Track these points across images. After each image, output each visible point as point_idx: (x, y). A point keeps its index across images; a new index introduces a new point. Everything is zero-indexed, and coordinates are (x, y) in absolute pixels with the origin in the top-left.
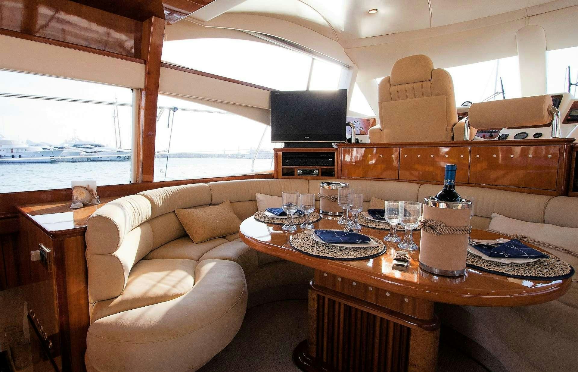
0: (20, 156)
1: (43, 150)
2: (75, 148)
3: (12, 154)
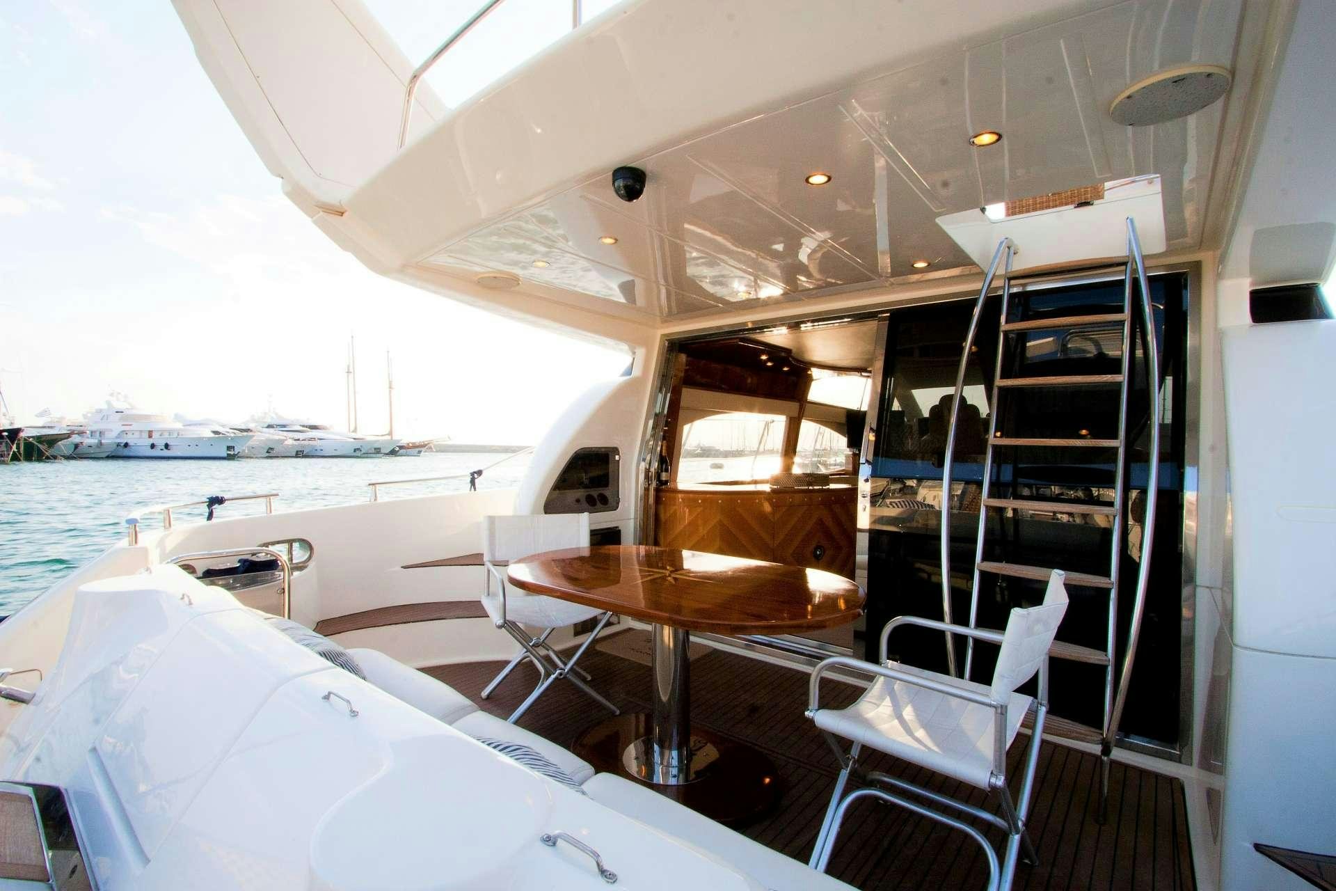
0: (167, 446)
1: (212, 435)
2: (271, 430)
3: (151, 441)
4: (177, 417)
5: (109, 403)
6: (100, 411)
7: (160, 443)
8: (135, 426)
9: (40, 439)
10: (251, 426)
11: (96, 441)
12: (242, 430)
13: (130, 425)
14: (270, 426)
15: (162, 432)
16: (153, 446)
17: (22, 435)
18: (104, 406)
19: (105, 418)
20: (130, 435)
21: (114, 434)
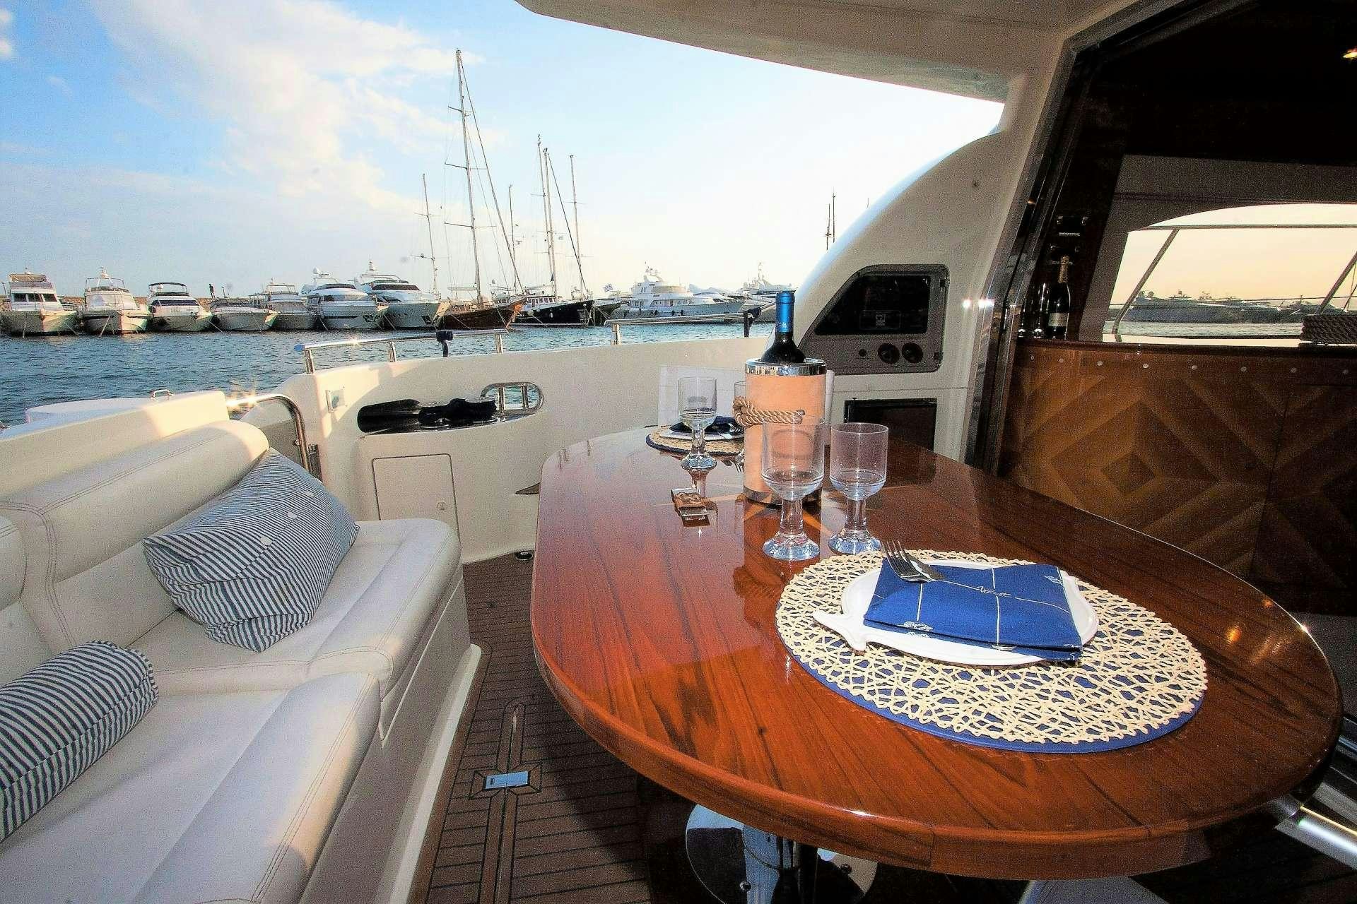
4: (692, 288)
5: (645, 278)
6: (640, 285)
7: (678, 310)
8: (662, 296)
9: (602, 307)
10: (744, 293)
11: (638, 309)
12: (736, 297)
13: (659, 296)
14: (759, 293)
15: (679, 300)
16: (673, 313)
17: (594, 305)
18: (642, 281)
19: (644, 290)
20: (659, 304)
21: (649, 303)
